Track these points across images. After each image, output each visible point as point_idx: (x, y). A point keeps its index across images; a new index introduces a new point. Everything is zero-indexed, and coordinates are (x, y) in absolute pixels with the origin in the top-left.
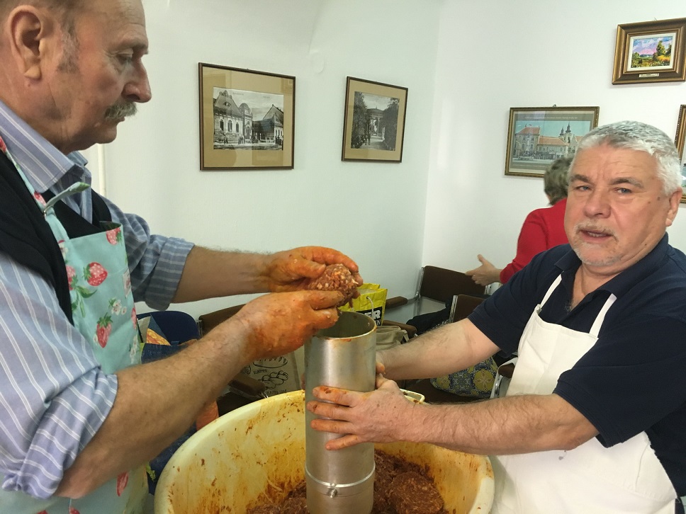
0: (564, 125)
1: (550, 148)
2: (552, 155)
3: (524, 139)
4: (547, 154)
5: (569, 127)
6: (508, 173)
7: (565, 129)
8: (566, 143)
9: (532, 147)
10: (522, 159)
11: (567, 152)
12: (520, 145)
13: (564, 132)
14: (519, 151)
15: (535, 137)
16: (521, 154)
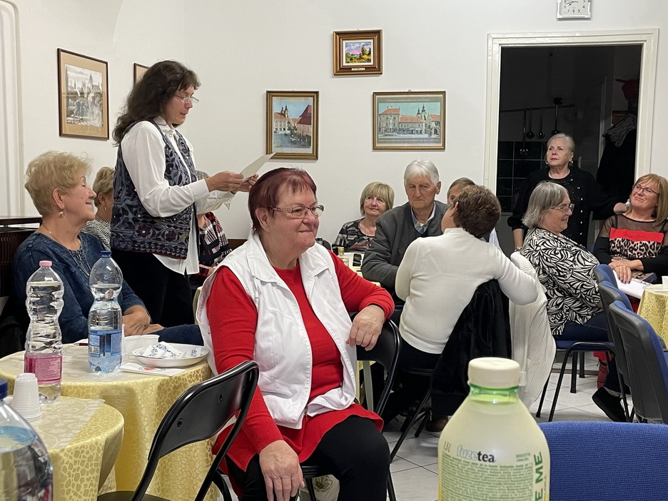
0: (421, 105)
1: (410, 125)
2: (412, 131)
3: (387, 118)
4: (408, 130)
5: (423, 107)
6: (375, 149)
7: (421, 109)
8: (423, 120)
9: (394, 125)
10: (386, 135)
11: (424, 128)
12: (384, 125)
13: (420, 112)
14: (384, 129)
15: (396, 116)
16: (386, 131)
